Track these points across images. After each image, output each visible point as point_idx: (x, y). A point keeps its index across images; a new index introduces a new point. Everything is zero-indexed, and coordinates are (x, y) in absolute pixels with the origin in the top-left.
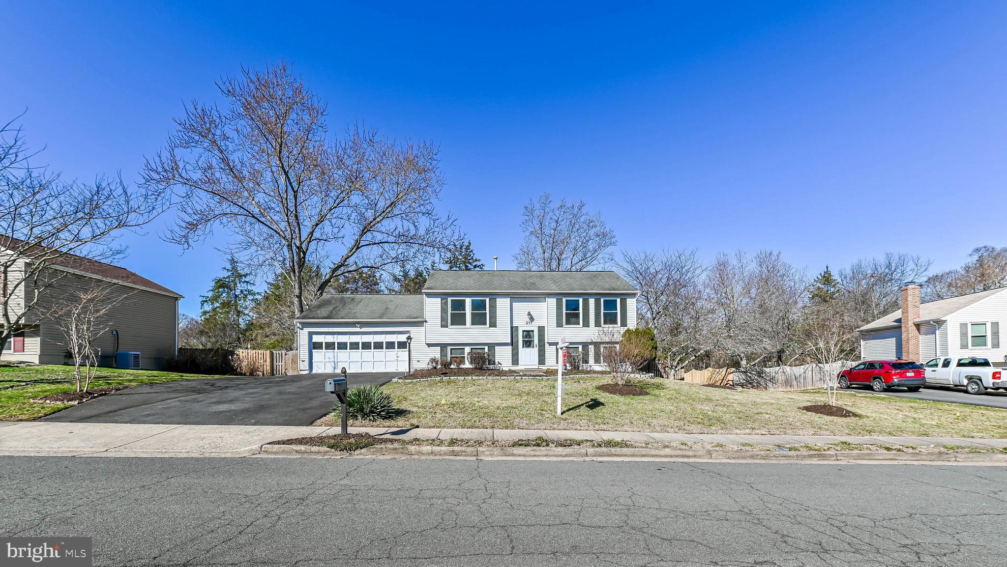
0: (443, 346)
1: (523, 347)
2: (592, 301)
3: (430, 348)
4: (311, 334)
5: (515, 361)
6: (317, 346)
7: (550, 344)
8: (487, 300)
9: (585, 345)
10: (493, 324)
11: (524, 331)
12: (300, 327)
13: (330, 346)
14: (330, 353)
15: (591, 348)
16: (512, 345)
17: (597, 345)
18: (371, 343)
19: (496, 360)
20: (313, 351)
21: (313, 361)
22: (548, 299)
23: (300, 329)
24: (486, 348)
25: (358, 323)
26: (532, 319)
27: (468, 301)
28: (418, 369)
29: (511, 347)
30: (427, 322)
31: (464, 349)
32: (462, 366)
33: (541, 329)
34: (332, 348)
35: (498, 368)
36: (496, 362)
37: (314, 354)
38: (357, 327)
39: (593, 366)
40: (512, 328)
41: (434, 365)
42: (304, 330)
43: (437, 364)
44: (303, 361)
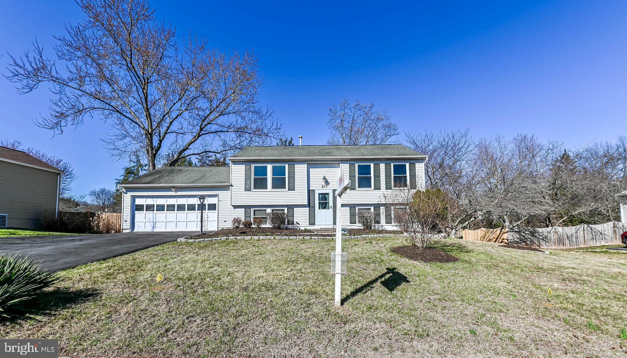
0: (247, 207)
1: (319, 208)
2: (382, 166)
3: (236, 209)
4: (134, 198)
5: (312, 222)
6: (140, 208)
7: (344, 205)
8: (287, 166)
9: (377, 206)
10: (292, 188)
11: (319, 194)
12: (125, 191)
13: (150, 208)
14: (150, 214)
15: (382, 210)
16: (309, 207)
17: (387, 206)
18: (185, 205)
19: (294, 221)
20: (136, 212)
21: (135, 221)
22: (342, 165)
23: (124, 193)
24: (286, 209)
25: (174, 187)
26: (327, 183)
27: (269, 167)
28: (224, 228)
29: (308, 208)
30: (233, 186)
31: (266, 210)
32: (263, 226)
34: (152, 209)
35: (297, 228)
37: (136, 215)
38: (172, 191)
39: (384, 226)
40: (309, 191)
41: (236, 224)
42: (128, 194)
43: (239, 224)
44: (126, 221)
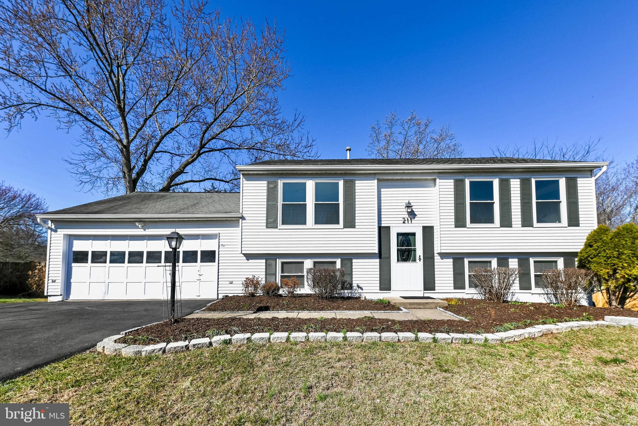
0: (270, 258)
1: (398, 261)
2: (515, 185)
3: (250, 261)
4: (70, 239)
5: (385, 285)
6: (81, 257)
7: (443, 255)
8: (341, 183)
9: (503, 258)
10: (350, 223)
11: (398, 234)
12: (53, 227)
13: (99, 257)
14: (98, 269)
15: (513, 263)
16: (380, 257)
17: (523, 258)
18: (160, 252)
19: (354, 282)
20: (73, 265)
21: (72, 281)
22: (441, 181)
23: (52, 230)
24: (338, 262)
25: (140, 221)
26: (412, 214)
27: (310, 185)
28: (230, 295)
29: (378, 260)
30: (245, 219)
31: (303, 263)
32: (299, 291)
33: (428, 231)
34: (102, 260)
35: (357, 295)
36: (355, 285)
37: (74, 270)
38: (138, 227)
39: (516, 295)
40: (380, 228)
41: (251, 289)
42: (58, 233)
43: (256, 288)
44: (54, 281)
